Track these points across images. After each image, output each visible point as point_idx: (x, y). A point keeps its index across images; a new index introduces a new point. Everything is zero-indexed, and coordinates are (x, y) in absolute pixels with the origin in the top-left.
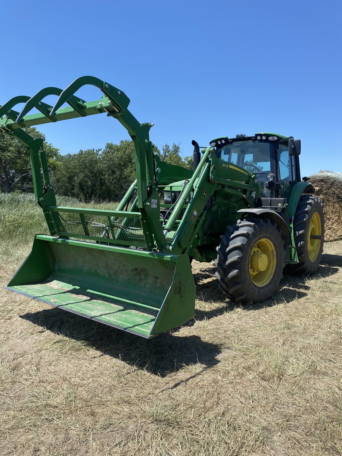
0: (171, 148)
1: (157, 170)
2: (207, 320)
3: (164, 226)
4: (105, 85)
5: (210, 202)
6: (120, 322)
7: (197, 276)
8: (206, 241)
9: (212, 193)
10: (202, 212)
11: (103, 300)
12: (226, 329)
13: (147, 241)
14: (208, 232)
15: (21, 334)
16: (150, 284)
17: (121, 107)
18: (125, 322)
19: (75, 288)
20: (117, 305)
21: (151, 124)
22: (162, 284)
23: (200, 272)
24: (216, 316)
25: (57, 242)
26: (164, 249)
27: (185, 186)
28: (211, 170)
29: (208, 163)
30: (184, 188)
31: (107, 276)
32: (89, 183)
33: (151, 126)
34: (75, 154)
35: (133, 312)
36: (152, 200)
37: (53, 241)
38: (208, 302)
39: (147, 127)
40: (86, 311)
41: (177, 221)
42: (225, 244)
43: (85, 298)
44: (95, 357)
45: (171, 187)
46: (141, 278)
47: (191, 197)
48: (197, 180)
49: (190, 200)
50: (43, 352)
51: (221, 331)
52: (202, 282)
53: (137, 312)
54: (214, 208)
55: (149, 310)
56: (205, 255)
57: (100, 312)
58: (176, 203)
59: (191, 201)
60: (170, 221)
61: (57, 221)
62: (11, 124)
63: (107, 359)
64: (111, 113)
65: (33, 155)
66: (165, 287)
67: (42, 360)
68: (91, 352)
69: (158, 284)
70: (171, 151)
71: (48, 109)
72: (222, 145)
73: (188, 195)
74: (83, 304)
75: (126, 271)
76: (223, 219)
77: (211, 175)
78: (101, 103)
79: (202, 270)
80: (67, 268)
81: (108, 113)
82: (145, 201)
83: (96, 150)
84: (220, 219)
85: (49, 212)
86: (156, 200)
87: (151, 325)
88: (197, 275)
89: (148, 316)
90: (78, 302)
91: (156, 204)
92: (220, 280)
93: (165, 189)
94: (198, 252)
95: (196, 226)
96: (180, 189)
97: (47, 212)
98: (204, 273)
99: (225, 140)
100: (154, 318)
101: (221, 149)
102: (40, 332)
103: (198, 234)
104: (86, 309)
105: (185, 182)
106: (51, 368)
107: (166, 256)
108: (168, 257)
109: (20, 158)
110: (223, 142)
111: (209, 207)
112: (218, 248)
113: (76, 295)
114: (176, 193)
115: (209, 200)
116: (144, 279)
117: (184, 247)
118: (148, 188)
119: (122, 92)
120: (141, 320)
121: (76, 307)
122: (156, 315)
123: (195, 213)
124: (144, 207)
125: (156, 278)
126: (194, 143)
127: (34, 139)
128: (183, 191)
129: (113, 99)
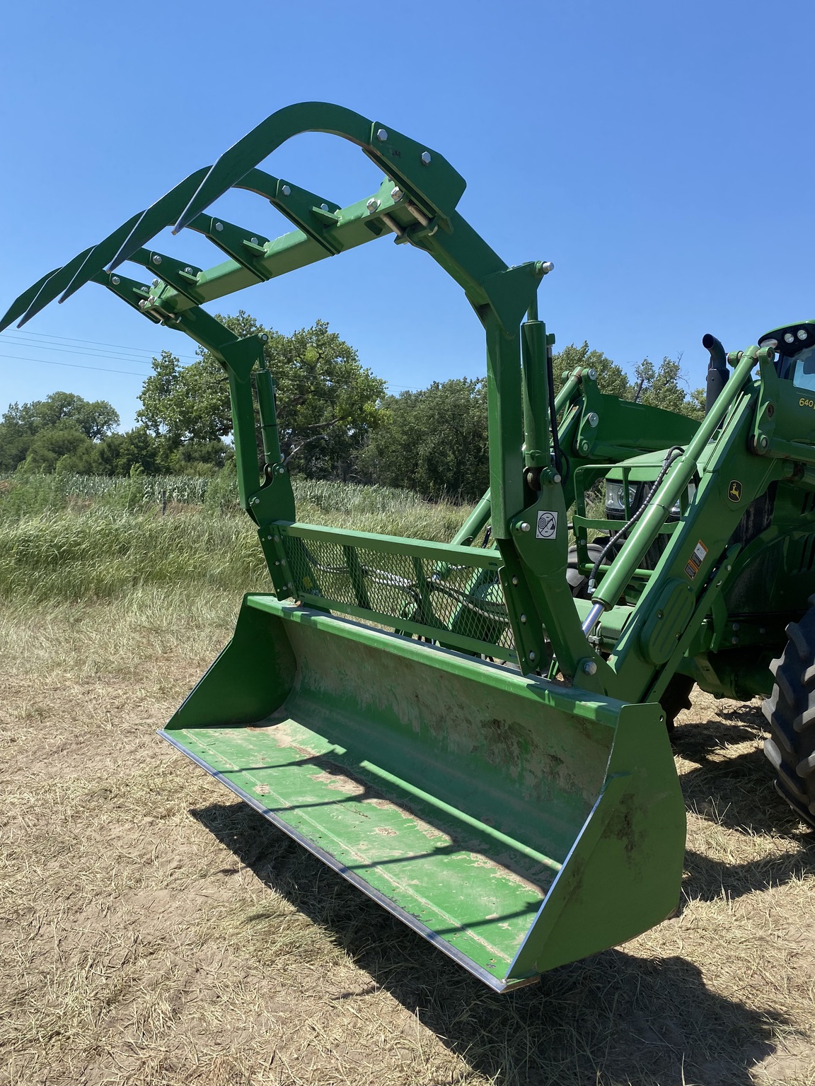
0: (658, 370)
1: (588, 419)
2: (727, 899)
3: (593, 590)
4: (376, 131)
5: (752, 516)
6: (423, 900)
7: (705, 732)
8: (737, 636)
9: (760, 490)
10: (726, 550)
11: (399, 801)
12: (793, 945)
13: (523, 645)
14: (746, 610)
15: (176, 870)
16: (536, 777)
17: (434, 206)
18: (438, 905)
19: (332, 752)
20: (433, 829)
21: (545, 265)
22: (573, 784)
23: (718, 719)
24: (761, 887)
25: (292, 619)
26: (579, 673)
27: (669, 466)
28: (759, 417)
29: (750, 395)
30: (664, 473)
31: (416, 727)
32: (451, 457)
33: (543, 272)
34: (421, 392)
35: (476, 865)
36: (540, 513)
37: (281, 614)
38: (737, 830)
39: (532, 275)
40: (336, 839)
41: (638, 571)
42: (801, 654)
43: (352, 788)
44: (346, 996)
45: (627, 470)
46: (511, 753)
47: (691, 500)
48: (709, 449)
49: (684, 508)
50: (213, 945)
51: (774, 953)
52: (722, 752)
53: (490, 864)
54: (769, 535)
55: (527, 860)
56: (733, 679)
57: (373, 851)
58: (637, 519)
59: (686, 515)
60: (614, 572)
61: (294, 563)
62: (172, 297)
63: (384, 1011)
64: (409, 231)
65: (236, 380)
66: (585, 795)
67: (198, 975)
68: (342, 972)
69: (562, 779)
70: (656, 375)
71: (245, 242)
72: (798, 346)
73: (681, 493)
74: (337, 810)
75: (469, 722)
76: (795, 572)
77: (757, 432)
78: (373, 200)
79: (725, 712)
80: (322, 689)
81: (399, 234)
82: (514, 516)
83: (471, 381)
84: (785, 568)
85: (273, 536)
86: (555, 514)
87: (522, 929)
88: (706, 729)
89: (520, 886)
90: (326, 801)
91: (553, 528)
92: (778, 767)
93: (609, 476)
94: (710, 668)
95: (702, 592)
96: (654, 475)
97: (270, 538)
98: (728, 723)
99: (807, 332)
100: (540, 896)
101: (794, 358)
102: (226, 872)
103: (712, 615)
104: (339, 835)
105: (670, 454)
106: (214, 1016)
107: (583, 703)
108: (589, 707)
109: (302, 404)
110: (802, 335)
111: (750, 531)
112: (775, 665)
113: (329, 776)
114: (644, 486)
115: (752, 510)
116: (518, 758)
117: (657, 659)
118: (530, 475)
119: (436, 156)
120: (494, 899)
121: (314, 823)
122: (546, 887)
123: (701, 552)
124: (512, 537)
125: (555, 759)
126: (709, 342)
127: (240, 339)
128: (660, 482)
129: (405, 178)
